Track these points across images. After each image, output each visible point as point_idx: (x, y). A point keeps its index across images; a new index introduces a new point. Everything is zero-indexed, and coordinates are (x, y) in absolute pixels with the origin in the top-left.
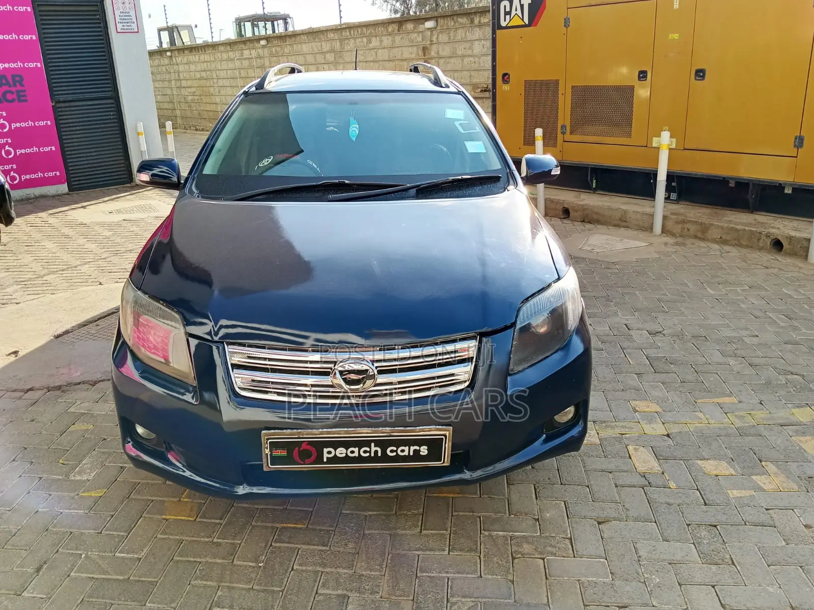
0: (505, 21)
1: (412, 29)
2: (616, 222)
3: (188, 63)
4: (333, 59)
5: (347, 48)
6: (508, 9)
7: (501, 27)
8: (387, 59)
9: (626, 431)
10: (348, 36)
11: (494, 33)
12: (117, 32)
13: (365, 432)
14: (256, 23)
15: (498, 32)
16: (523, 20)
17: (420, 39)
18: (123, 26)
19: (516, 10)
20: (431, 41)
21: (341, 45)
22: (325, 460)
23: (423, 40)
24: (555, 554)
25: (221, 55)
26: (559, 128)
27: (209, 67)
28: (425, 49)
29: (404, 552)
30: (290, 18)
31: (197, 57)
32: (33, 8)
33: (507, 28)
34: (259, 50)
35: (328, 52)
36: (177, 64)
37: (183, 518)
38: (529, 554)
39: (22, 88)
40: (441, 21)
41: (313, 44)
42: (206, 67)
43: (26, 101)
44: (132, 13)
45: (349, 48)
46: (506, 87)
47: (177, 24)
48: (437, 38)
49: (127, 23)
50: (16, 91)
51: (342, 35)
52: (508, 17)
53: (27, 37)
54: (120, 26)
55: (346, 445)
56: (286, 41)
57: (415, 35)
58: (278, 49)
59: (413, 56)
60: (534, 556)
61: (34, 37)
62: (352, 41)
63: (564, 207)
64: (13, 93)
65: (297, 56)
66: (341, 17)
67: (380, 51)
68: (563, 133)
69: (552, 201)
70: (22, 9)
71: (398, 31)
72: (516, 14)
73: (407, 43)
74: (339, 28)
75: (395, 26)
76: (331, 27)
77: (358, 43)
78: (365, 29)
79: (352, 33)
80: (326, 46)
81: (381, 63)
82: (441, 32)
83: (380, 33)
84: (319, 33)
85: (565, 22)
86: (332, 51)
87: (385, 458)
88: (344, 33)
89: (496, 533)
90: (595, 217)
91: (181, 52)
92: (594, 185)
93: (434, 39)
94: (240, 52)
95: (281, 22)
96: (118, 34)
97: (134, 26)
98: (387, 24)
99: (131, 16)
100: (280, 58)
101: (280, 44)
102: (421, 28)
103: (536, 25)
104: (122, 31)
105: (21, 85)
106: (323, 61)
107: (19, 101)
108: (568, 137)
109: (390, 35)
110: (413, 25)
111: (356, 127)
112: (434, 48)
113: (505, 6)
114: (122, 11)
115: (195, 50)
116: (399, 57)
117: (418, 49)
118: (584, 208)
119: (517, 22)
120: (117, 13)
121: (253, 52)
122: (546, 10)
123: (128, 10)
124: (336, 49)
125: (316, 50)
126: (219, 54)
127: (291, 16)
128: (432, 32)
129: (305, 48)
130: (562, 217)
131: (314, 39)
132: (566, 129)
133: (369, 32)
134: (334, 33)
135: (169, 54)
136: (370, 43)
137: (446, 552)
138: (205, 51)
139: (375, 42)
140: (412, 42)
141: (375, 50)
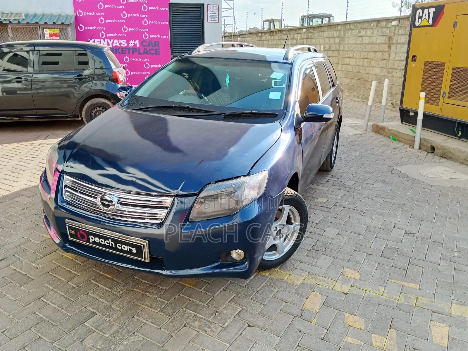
0: (418, 22)
1: (384, 25)
2: (461, 161)
3: (268, 40)
4: (339, 42)
5: (347, 35)
6: (421, 15)
7: (415, 26)
8: (368, 43)
9: (322, 283)
10: (348, 28)
11: (411, 30)
12: (208, 22)
13: (108, 233)
14: (312, 19)
15: (413, 29)
16: (428, 22)
17: (388, 32)
18: (212, 19)
19: (425, 16)
20: (394, 33)
21: (344, 34)
22: (91, 242)
23: (390, 32)
24: (207, 332)
25: (284, 36)
26: (442, 93)
27: (277, 43)
28: (390, 38)
29: (140, 304)
30: (332, 17)
31: (273, 37)
32: (169, 8)
33: (419, 27)
34: (302, 35)
35: (337, 37)
36: (263, 40)
37: (69, 257)
38: (193, 327)
39: (159, 48)
40: (401, 21)
41: (330, 32)
42: (276, 43)
43: (159, 54)
44: (217, 12)
45: (348, 35)
46: (413, 65)
47: (274, 18)
48: (398, 32)
49: (214, 17)
50: (155, 49)
51: (345, 27)
52: (420, 20)
53: (164, 23)
54: (209, 19)
55: (100, 237)
56: (316, 30)
57: (386, 29)
58: (312, 34)
59: (383, 42)
60: (195, 329)
61: (167, 23)
62: (350, 31)
63: (432, 145)
64: (154, 50)
65: (320, 39)
66: (347, 17)
67: (365, 38)
68: (444, 97)
69: (425, 140)
70: (164, 9)
71: (377, 26)
72: (425, 18)
73: (380, 34)
74: (344, 23)
75: (374, 24)
76: (340, 23)
77: (353, 33)
78: (358, 25)
79: (351, 26)
80: (336, 34)
81: (364, 45)
82: (401, 28)
83: (366, 27)
84: (334, 26)
85: (454, 25)
86: (339, 37)
87: (116, 249)
88: (346, 27)
89: (189, 311)
90: (450, 155)
91: (266, 34)
92: (460, 134)
93: (396, 32)
94: (293, 35)
95: (327, 19)
96: (208, 23)
97: (217, 19)
98: (371, 22)
99: (216, 14)
100: (312, 39)
101: (313, 32)
102: (390, 25)
103: (436, 26)
104: (210, 21)
105: (158, 47)
106: (333, 42)
107: (156, 54)
108: (447, 100)
109: (372, 28)
110: (385, 23)
111: (228, 79)
112: (395, 38)
113: (419, 13)
114: (212, 11)
115: (272, 33)
116: (374, 42)
117: (386, 38)
118: (443, 148)
119: (425, 23)
120: (209, 12)
121: (299, 35)
122: (443, 16)
123: (215, 10)
124: (341, 36)
125: (331, 36)
126: (283, 36)
127: (333, 16)
128: (395, 28)
129: (326, 34)
130: (430, 152)
131: (331, 29)
132: (445, 95)
133: (360, 26)
134: (341, 26)
135: (260, 34)
136: (360, 33)
137: (157, 311)
138: (277, 34)
139: (363, 33)
140: (383, 33)
141: (362, 37)
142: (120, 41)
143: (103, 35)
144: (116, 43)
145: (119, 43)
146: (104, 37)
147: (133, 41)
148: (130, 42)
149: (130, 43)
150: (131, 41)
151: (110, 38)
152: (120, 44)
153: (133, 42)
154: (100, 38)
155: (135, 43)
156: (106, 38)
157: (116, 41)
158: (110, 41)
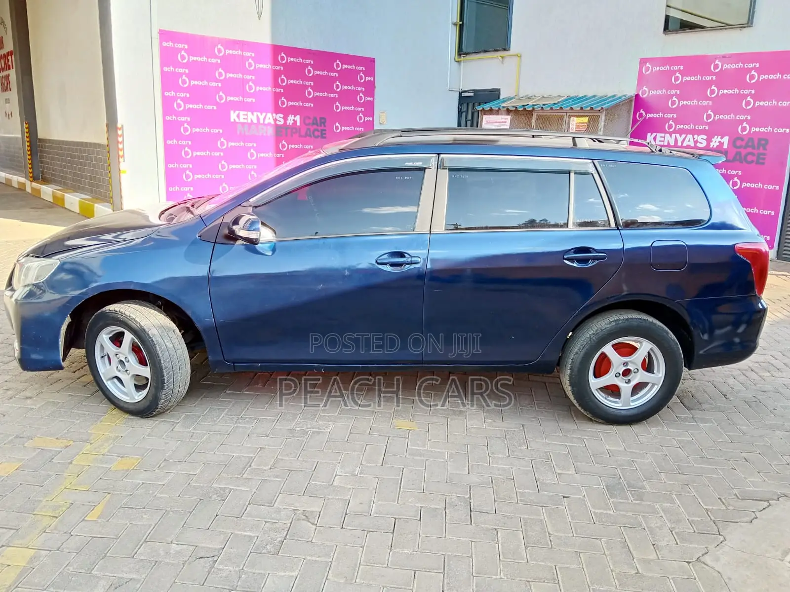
43: (764, 163)
50: (757, 154)
64: (754, 155)
107: (756, 164)
142: (696, 136)
143: (670, 127)
144: (689, 141)
145: (694, 141)
146: (671, 130)
147: (720, 137)
148: (713, 139)
149: (712, 141)
150: (716, 137)
151: (681, 132)
152: (696, 142)
153: (719, 139)
154: (666, 132)
155: (722, 141)
156: (675, 132)
157: (690, 137)
158: (680, 137)
